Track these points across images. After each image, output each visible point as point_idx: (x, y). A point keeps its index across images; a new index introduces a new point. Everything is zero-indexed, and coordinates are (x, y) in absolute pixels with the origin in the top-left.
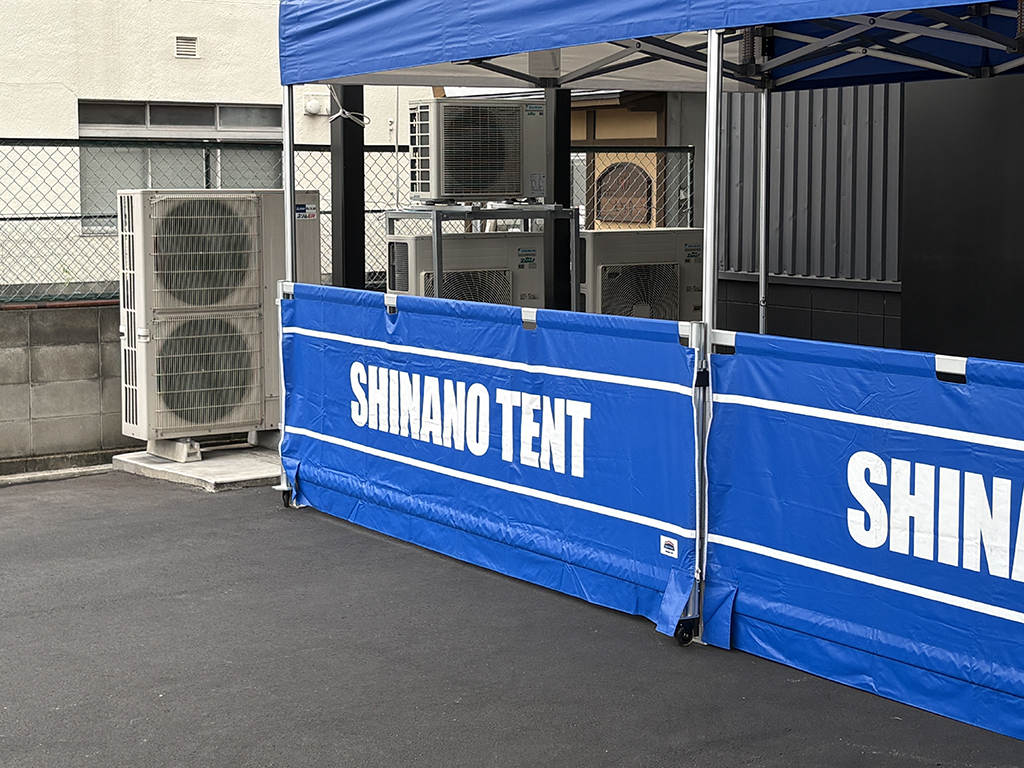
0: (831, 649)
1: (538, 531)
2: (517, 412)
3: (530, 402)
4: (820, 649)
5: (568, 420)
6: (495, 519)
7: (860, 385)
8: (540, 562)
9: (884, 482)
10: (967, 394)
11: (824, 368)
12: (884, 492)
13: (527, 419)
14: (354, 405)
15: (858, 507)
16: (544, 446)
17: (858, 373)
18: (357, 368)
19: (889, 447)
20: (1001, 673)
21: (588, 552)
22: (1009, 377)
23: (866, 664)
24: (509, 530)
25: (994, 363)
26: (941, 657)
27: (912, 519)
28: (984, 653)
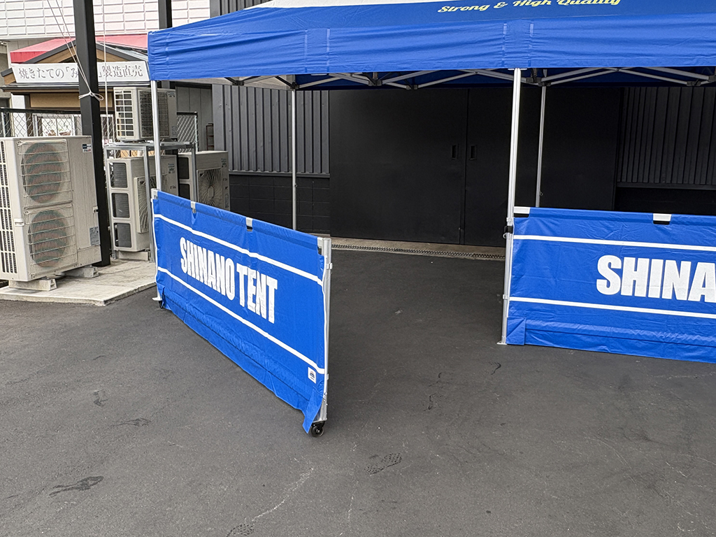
0: (584, 338)
1: (255, 349)
2: (246, 277)
3: (252, 274)
4: (577, 338)
5: (267, 287)
6: (238, 337)
7: (607, 228)
8: (256, 367)
9: (620, 267)
10: (670, 229)
11: (586, 221)
12: (619, 272)
13: (250, 283)
14: (182, 260)
15: (603, 278)
16: (257, 301)
17: (606, 223)
18: (183, 240)
19: (622, 253)
20: (680, 337)
21: (276, 367)
22: (694, 221)
23: (604, 342)
24: (243, 345)
25: (687, 216)
26: (648, 335)
27: (635, 281)
28: (671, 330)
